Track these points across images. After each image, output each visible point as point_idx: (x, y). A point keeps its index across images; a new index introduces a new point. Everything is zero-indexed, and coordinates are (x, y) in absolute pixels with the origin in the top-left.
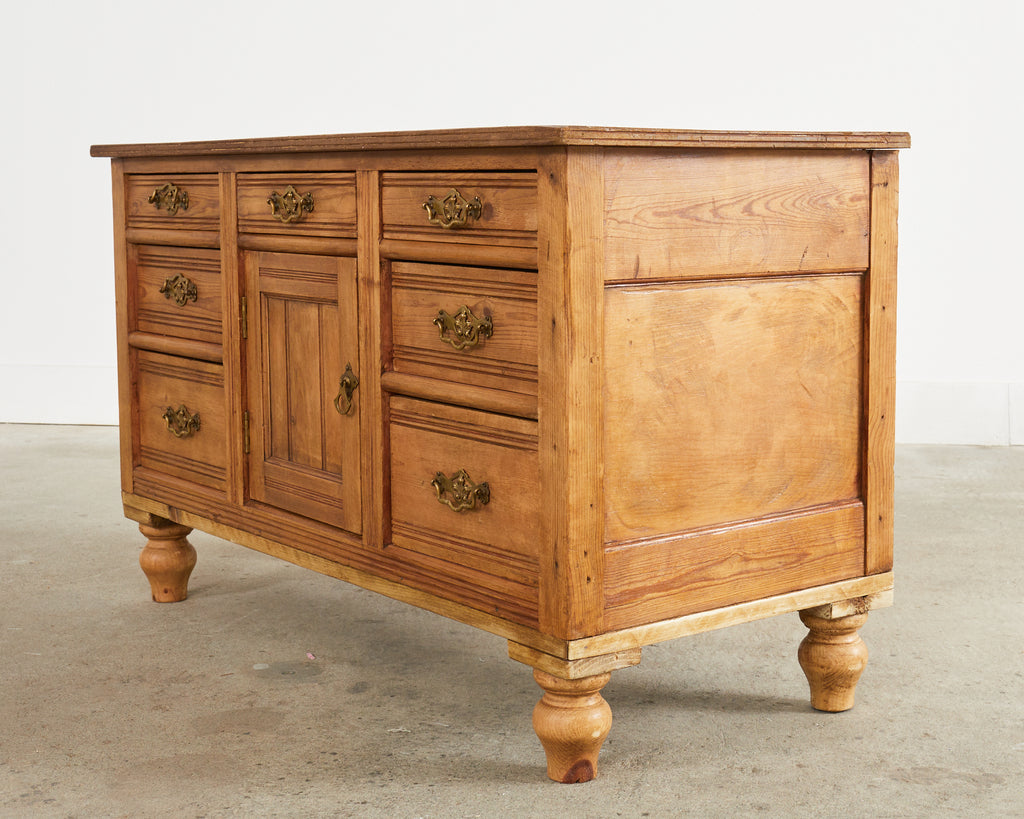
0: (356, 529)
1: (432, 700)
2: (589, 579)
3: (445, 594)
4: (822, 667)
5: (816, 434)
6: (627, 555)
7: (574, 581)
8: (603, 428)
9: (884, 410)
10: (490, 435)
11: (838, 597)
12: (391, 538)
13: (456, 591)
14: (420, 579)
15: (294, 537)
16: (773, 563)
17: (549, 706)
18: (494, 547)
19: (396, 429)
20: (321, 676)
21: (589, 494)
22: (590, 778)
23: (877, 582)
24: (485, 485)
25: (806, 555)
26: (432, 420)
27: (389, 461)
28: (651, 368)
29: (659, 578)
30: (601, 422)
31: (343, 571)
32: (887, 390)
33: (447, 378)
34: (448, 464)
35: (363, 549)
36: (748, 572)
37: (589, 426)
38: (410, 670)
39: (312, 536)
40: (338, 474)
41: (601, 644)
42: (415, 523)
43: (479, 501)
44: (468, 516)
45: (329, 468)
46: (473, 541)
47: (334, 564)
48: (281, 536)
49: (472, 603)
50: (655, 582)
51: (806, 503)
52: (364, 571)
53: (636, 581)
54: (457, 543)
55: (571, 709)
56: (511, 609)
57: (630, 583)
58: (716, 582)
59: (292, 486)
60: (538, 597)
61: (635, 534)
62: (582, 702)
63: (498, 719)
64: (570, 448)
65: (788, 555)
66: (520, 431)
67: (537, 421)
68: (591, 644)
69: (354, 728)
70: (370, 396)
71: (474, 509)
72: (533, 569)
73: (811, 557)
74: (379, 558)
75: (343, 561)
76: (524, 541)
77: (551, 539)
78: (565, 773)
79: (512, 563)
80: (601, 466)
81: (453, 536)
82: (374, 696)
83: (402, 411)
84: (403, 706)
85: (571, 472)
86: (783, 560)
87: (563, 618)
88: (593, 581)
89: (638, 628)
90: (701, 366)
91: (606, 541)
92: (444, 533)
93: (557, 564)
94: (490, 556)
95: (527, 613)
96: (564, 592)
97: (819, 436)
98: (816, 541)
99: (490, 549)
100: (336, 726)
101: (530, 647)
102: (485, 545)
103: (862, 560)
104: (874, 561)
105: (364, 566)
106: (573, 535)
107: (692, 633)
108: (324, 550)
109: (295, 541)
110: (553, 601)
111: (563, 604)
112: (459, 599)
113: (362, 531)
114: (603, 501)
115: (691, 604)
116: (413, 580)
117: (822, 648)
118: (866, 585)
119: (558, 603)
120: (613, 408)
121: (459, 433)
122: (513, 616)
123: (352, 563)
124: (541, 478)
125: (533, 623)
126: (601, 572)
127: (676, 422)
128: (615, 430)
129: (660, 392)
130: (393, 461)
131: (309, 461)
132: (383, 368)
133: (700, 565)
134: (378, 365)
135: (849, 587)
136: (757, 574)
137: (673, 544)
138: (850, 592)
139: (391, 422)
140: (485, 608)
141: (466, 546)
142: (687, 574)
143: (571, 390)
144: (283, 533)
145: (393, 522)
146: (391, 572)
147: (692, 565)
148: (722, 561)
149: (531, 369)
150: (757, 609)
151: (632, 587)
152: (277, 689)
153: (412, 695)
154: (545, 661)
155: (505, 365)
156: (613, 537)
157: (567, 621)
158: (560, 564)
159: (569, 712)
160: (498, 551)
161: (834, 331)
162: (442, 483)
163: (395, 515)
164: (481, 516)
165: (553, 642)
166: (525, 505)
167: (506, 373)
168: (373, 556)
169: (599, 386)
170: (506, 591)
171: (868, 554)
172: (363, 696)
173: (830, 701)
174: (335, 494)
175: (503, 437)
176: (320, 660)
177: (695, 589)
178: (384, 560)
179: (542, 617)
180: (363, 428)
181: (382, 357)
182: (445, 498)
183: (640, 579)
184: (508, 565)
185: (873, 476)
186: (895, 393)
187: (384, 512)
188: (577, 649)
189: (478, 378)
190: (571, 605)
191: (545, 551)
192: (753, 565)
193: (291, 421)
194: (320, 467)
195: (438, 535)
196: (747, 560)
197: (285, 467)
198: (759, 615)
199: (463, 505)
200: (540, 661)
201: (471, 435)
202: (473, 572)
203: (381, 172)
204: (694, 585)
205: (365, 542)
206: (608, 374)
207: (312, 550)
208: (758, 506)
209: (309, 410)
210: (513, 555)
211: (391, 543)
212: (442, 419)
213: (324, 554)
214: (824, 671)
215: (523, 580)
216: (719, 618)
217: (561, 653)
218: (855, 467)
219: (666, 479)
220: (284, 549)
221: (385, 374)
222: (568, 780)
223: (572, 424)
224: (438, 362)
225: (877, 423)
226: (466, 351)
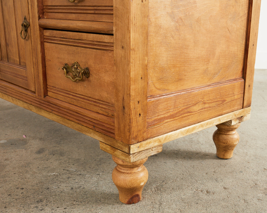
0: (33, 89)
1: (69, 157)
2: (140, 115)
3: (70, 118)
4: (224, 143)
5: (231, 50)
6: (157, 102)
7: (133, 116)
8: (147, 39)
9: (254, 42)
10: (89, 44)
11: (234, 117)
12: (47, 93)
13: (75, 117)
14: (60, 111)
15: (11, 92)
16: (214, 104)
17: (120, 171)
18: (92, 98)
19: (47, 45)
20: (27, 145)
21: (141, 72)
22: (139, 200)
23: (246, 111)
24: (87, 69)
25: (225, 101)
26: (62, 39)
27: (45, 60)
28: (170, 11)
29: (170, 113)
30: (146, 36)
31: (30, 107)
32: (256, 34)
33: (68, 18)
34: (69, 59)
35: (36, 98)
36: (205, 108)
37: (141, 37)
38: (62, 142)
39: (17, 92)
40: (25, 66)
41: (145, 145)
42: (57, 87)
43: (84, 77)
44: (79, 84)
45: (22, 64)
46: (82, 95)
47: (26, 104)
48: (7, 92)
49: (82, 123)
50: (169, 114)
51: (226, 79)
52: (37, 107)
53: (161, 115)
54: (75, 96)
55: (131, 173)
56: (101, 127)
57: (158, 115)
58: (193, 113)
59: (9, 72)
60: (114, 123)
61: (160, 92)
62: (135, 170)
63: (96, 166)
64: (131, 48)
65: (219, 101)
66: (104, 41)
67: (112, 35)
68: (141, 145)
69: (35, 173)
70: (35, 30)
71: (82, 80)
72: (111, 109)
73: (226, 102)
74: (43, 102)
75: (29, 102)
76: (107, 96)
77: (121, 95)
78: (128, 200)
79: (101, 106)
80: (146, 58)
81: (73, 93)
82: (46, 155)
83: (49, 36)
84: (57, 160)
85: (131, 60)
86: (217, 103)
87: (128, 134)
88: (142, 115)
89: (161, 136)
90: (191, 13)
91: (148, 96)
92: (69, 91)
93: (124, 107)
94: (90, 102)
95: (109, 130)
96: (128, 121)
97: (232, 51)
98: (228, 95)
99: (90, 99)
100: (27, 172)
101: (110, 146)
102: (89, 97)
103: (242, 102)
104: (246, 103)
105: (37, 105)
106: (132, 93)
107: (183, 136)
108: (22, 98)
109: (11, 94)
110: (122, 125)
111: (127, 127)
112: (77, 121)
113: (35, 90)
114: (147, 76)
115: (183, 123)
116: (57, 112)
117: (224, 136)
118: (243, 112)
119: (125, 127)
120: (152, 29)
121: (75, 44)
122: (102, 131)
123: (32, 103)
124: (115, 64)
125: (112, 135)
126: (145, 111)
127: (180, 39)
128: (153, 40)
129: (173, 23)
130: (46, 60)
131: (14, 61)
132: (39, 17)
133: (187, 106)
134: (37, 15)
135: (238, 113)
136: (208, 109)
137: (176, 96)
138: (238, 115)
139: (45, 42)
140: (88, 126)
141: (79, 97)
142: (182, 110)
143: (132, 16)
144: (7, 91)
145: (48, 86)
146: (48, 108)
147: (184, 106)
148: (195, 104)
149: (109, 8)
150: (207, 124)
151: (159, 117)
152: (7, 153)
153: (62, 154)
154: (118, 153)
155: (95, 8)
156: (151, 94)
157: (130, 136)
158: (126, 107)
159: (130, 175)
160: (94, 100)
161: (240, 6)
162: (67, 68)
163: (48, 83)
164: (85, 84)
165: (122, 145)
166: (107, 78)
167: (96, 12)
168: (40, 101)
169: (146, 16)
170: (98, 119)
171: (245, 100)
172: (41, 155)
173: (225, 155)
174: (24, 74)
175: (96, 45)
176: (28, 138)
177: (185, 117)
178: (45, 102)
179: (116, 132)
180: (32, 45)
181: (38, 12)
182: (69, 75)
183: (162, 113)
184: (99, 107)
185: (248, 69)
186: (257, 36)
187: (43, 82)
188: (134, 148)
189: (82, 17)
190: (131, 128)
191: (117, 101)
192: (207, 105)
193: (7, 45)
194: (19, 63)
195: (67, 92)
196: (205, 103)
197: (6, 64)
198: (208, 126)
199: (77, 78)
200: (116, 153)
201: (79, 45)
202: (83, 109)
204: (185, 115)
205: (37, 95)
206: (150, 11)
207: (18, 97)
208: (209, 80)
209: (13, 39)
210: (101, 102)
211: (48, 95)
212: (66, 38)
213: (22, 99)
214: (225, 145)
215: (106, 114)
216: (193, 129)
217: (126, 150)
218: (242, 65)
219: (174, 66)
220: (8, 97)
221: (40, 19)
222: (129, 203)
223: (132, 35)
224: (64, 11)
225: (252, 47)
226: (76, 3)
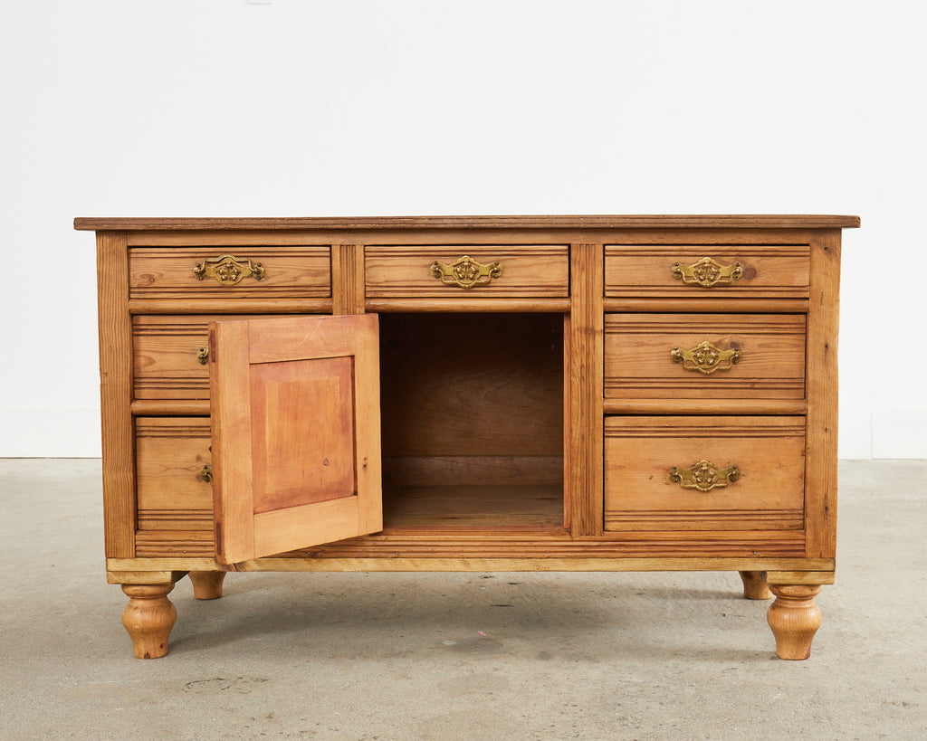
10: (738, 432)
12: (604, 526)
14: (654, 549)
18: (742, 510)
19: (613, 442)
26: (664, 429)
33: (679, 396)
35: (571, 541)
39: (490, 543)
46: (716, 511)
47: (525, 560)
52: (572, 558)
54: (694, 515)
56: (772, 549)
60: (805, 535)
67: (806, 415)
71: (724, 487)
74: (596, 544)
75: (540, 555)
76: (779, 500)
77: (820, 493)
78: (806, 652)
79: (763, 518)
81: (689, 511)
82: (562, 662)
83: (622, 427)
92: (679, 511)
93: (826, 508)
95: (792, 548)
99: (737, 513)
101: (793, 571)
105: (573, 554)
108: (509, 552)
109: (461, 552)
110: (822, 534)
116: (645, 552)
119: (827, 534)
121: (699, 435)
122: (774, 553)
125: (798, 554)
130: (609, 467)
139: (606, 437)
140: (739, 555)
145: (606, 513)
146: (613, 551)
149: (798, 381)
155: (754, 381)
158: (830, 508)
164: (727, 491)
165: (821, 561)
167: (757, 386)
168: (587, 544)
170: (767, 538)
172: (553, 662)
176: (492, 636)
178: (603, 544)
179: (809, 547)
184: (760, 520)
195: (671, 513)
201: (716, 434)
203: (604, 245)
205: (575, 534)
210: (765, 512)
211: (605, 530)
212: (677, 427)
213: (509, 555)
220: (443, 562)
224: (667, 386)
